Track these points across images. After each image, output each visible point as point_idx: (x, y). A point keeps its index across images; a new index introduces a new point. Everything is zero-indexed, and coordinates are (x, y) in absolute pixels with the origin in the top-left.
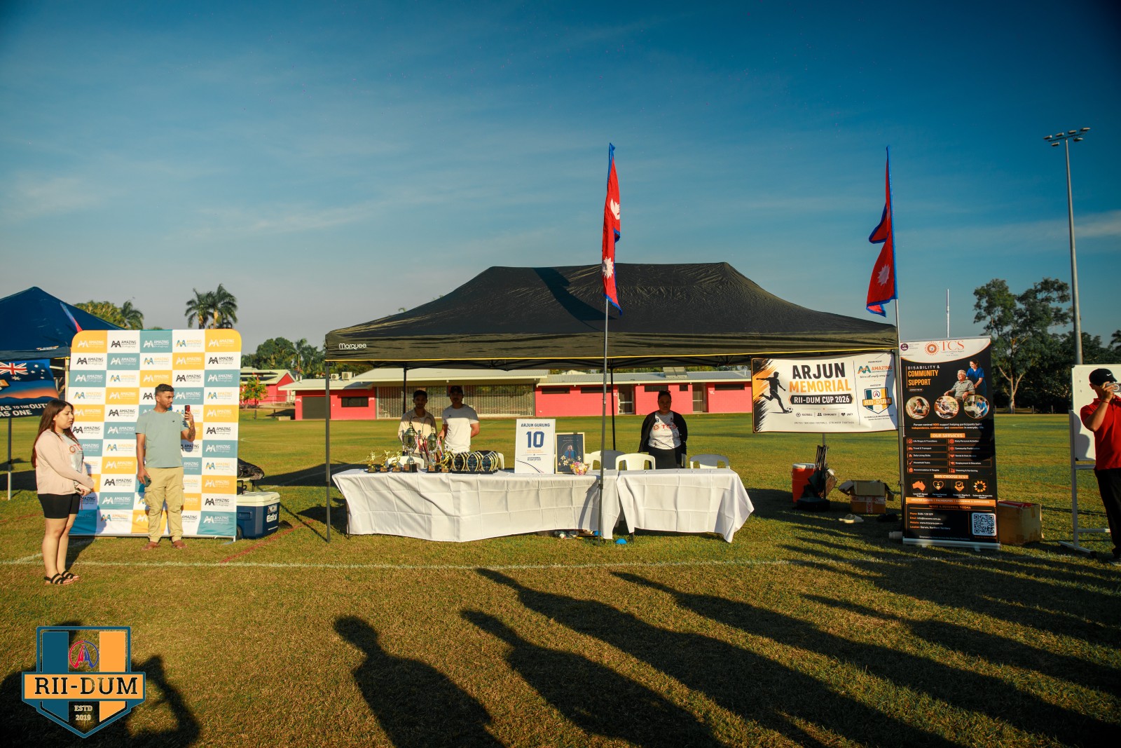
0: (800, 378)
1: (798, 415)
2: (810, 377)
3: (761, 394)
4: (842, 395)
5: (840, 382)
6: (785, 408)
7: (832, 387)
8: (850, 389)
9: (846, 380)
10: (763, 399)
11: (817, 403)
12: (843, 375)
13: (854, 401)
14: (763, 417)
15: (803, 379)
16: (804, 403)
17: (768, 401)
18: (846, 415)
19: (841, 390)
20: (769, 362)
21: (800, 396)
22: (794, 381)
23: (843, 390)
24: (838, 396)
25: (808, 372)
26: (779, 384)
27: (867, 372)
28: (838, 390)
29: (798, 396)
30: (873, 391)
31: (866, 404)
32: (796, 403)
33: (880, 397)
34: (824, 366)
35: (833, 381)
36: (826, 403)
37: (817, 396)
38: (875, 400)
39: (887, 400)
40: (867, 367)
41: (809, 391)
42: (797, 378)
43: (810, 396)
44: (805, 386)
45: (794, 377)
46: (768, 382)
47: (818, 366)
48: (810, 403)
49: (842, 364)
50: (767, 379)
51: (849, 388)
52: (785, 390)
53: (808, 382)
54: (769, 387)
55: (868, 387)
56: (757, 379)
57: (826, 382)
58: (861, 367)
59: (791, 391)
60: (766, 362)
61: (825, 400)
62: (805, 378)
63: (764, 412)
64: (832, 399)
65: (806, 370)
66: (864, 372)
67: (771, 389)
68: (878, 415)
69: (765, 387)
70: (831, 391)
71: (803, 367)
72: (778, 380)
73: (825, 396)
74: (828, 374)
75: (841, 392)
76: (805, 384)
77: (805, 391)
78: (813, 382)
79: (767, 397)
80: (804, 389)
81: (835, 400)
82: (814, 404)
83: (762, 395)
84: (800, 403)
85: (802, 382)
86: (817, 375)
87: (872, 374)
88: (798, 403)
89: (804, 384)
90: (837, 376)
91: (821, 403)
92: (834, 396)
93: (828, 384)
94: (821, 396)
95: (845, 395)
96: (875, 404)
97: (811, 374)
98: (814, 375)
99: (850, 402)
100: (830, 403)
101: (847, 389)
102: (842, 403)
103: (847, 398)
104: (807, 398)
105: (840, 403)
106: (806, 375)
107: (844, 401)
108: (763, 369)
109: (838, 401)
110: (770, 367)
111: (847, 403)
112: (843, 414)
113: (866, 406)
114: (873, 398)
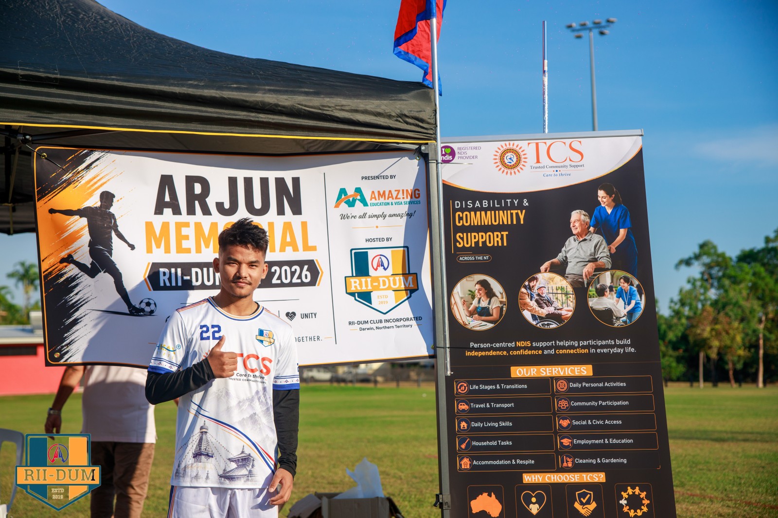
0: (177, 211)
2: (206, 211)
3: (64, 254)
4: (290, 264)
5: (288, 226)
6: (135, 302)
8: (314, 248)
9: (304, 225)
10: (72, 270)
12: (297, 210)
13: (323, 280)
14: (75, 322)
15: (184, 217)
16: (187, 286)
17: (85, 279)
18: (298, 317)
19: (289, 249)
20: (88, 161)
21: (175, 265)
22: (158, 221)
23: (296, 249)
24: (280, 264)
25: (202, 198)
26: (115, 228)
27: (358, 204)
28: (282, 249)
29: (168, 266)
30: (371, 254)
31: (353, 289)
32: (165, 288)
33: (390, 271)
34: (248, 182)
38: (376, 279)
39: (406, 279)
40: (358, 190)
41: (198, 250)
42: (168, 211)
43: (201, 266)
44: (187, 237)
45: (159, 211)
46: (84, 221)
47: (232, 182)
48: (203, 287)
50: (82, 213)
51: (310, 244)
52: (132, 247)
53: (198, 226)
54: (86, 238)
55: (361, 244)
56: (52, 211)
58: (343, 191)
59: (149, 250)
60: (81, 160)
62: (191, 211)
63: (75, 308)
65: (198, 189)
67: (91, 244)
71: (190, 181)
72: (112, 216)
74: (258, 204)
75: (289, 255)
76: (190, 231)
77: (188, 251)
79: (81, 267)
80: (185, 244)
81: (270, 275)
82: (214, 286)
83: (69, 259)
84: (177, 288)
85: (179, 226)
86: (227, 206)
87: (371, 210)
88: (171, 288)
89: (184, 231)
90: (281, 211)
95: (301, 263)
96: (377, 288)
97: (211, 202)
98: (220, 206)
99: (313, 283)
101: (307, 248)
102: (291, 285)
103: (305, 272)
104: (194, 270)
105: (282, 285)
106: (197, 203)
107: (295, 280)
108: (69, 183)
109: (280, 278)
110: (88, 175)
111: (303, 284)
112: (291, 315)
113: (352, 294)
114: (371, 272)
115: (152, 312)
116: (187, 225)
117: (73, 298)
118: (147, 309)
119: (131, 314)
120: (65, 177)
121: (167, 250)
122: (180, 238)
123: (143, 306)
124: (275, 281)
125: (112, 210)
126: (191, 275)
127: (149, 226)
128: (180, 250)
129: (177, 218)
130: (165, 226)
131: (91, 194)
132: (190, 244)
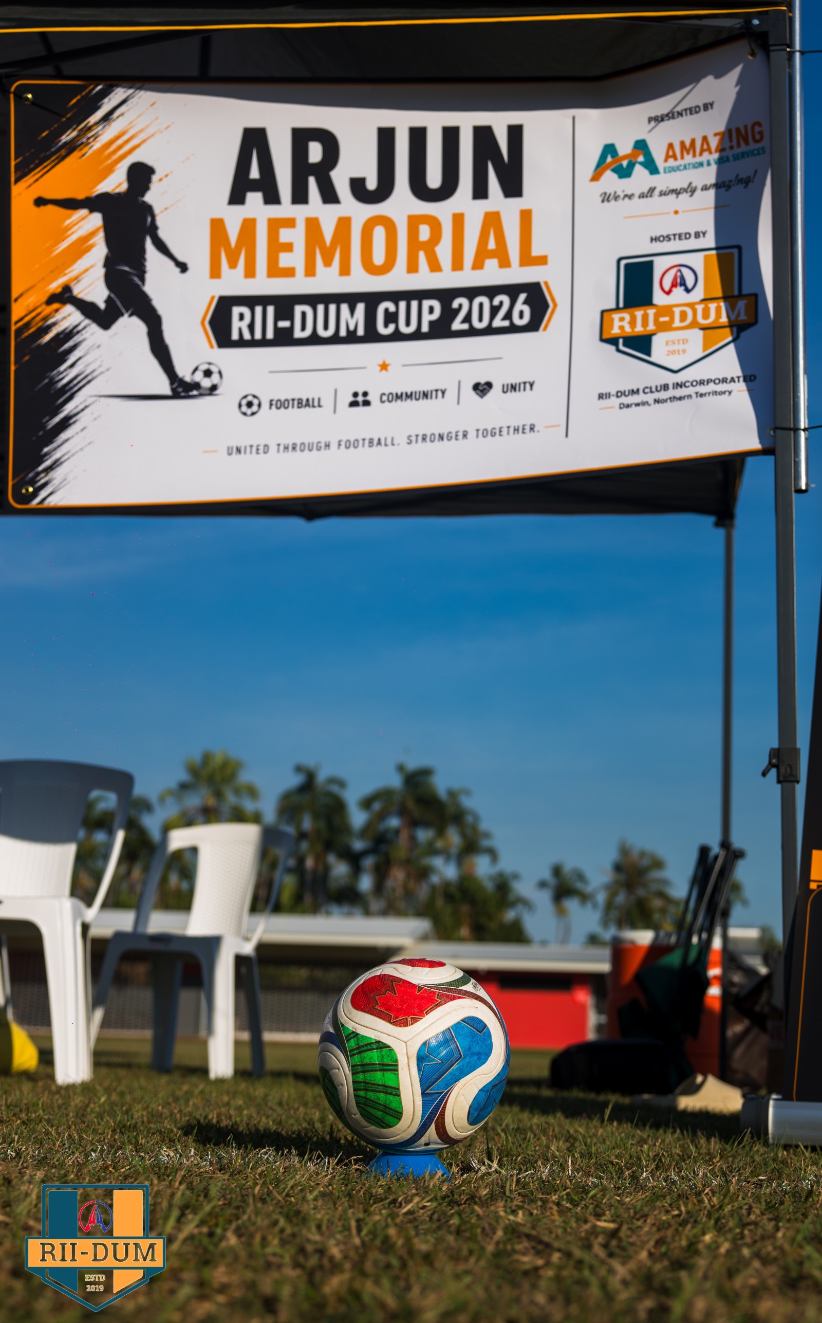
0: (272, 197)
1: (249, 405)
2: (330, 196)
3: (55, 286)
4: (491, 291)
5: (492, 221)
6: (183, 371)
7: (444, 251)
8: (542, 260)
9: (526, 217)
10: (69, 316)
11: (352, 338)
12: (513, 187)
13: (557, 320)
14: (65, 423)
15: (286, 208)
16: (284, 338)
17: (92, 333)
18: (496, 390)
19: (491, 264)
20: (107, 105)
21: (264, 301)
22: (234, 217)
23: (505, 263)
24: (471, 293)
25: (323, 171)
26: (153, 230)
27: (639, 170)
28: (478, 265)
29: (250, 301)
30: (660, 265)
31: (616, 331)
32: (242, 343)
33: (698, 294)
34: (418, 136)
35: (458, 220)
36: (397, 336)
37: (352, 299)
38: (668, 310)
39: (731, 308)
40: (641, 146)
41: (310, 271)
42: (254, 198)
43: (312, 300)
44: (289, 247)
45: (237, 198)
46: (96, 219)
47: (386, 137)
48: (314, 340)
49: (515, 133)
50: (93, 204)
51: (536, 252)
52: (183, 267)
53: (313, 225)
54: (100, 250)
55: (640, 247)
56: (40, 202)
57: (414, 222)
58: (610, 149)
59: (215, 273)
60: (93, 104)
61: (391, 318)
62: (300, 197)
63: (68, 392)
64: (432, 311)
65: (315, 152)
66: (624, 173)
67: (109, 263)
68: (671, 379)
69: (82, 247)
70: (435, 267)
71: (301, 137)
72: (149, 209)
73: (395, 297)
74: (434, 179)
75: (492, 274)
76: (296, 236)
77: (290, 272)
78: (344, 224)
79: (88, 309)
80: (285, 260)
81: (449, 314)
82: (335, 340)
83: (65, 296)
84: (264, 343)
85: (275, 225)
86: (372, 184)
87: (662, 181)
88: (253, 343)
89: (285, 235)
90: (480, 192)
91: (372, 336)
92: (445, 296)
93: (424, 233)
94: (372, 300)
95: (512, 291)
96: (666, 327)
97: (340, 178)
98: (358, 187)
99: (534, 325)
100: (417, 335)
101: (527, 259)
102: (490, 331)
103: (520, 305)
104: (299, 309)
105: (473, 332)
106: (312, 181)
107: (498, 322)
108: (72, 147)
109: (468, 319)
110: (107, 134)
111: (513, 329)
112: (482, 389)
113: (613, 341)
114: (659, 297)
115: (214, 388)
116: (290, 223)
117: (66, 374)
118: (206, 383)
119: (175, 395)
120: (65, 138)
121: (250, 272)
122: (276, 247)
123: (199, 377)
124: (457, 325)
125: (149, 198)
126: (291, 318)
127: (217, 226)
128: (274, 271)
129: (274, 211)
130: (249, 226)
131: (110, 170)
132: (294, 259)
